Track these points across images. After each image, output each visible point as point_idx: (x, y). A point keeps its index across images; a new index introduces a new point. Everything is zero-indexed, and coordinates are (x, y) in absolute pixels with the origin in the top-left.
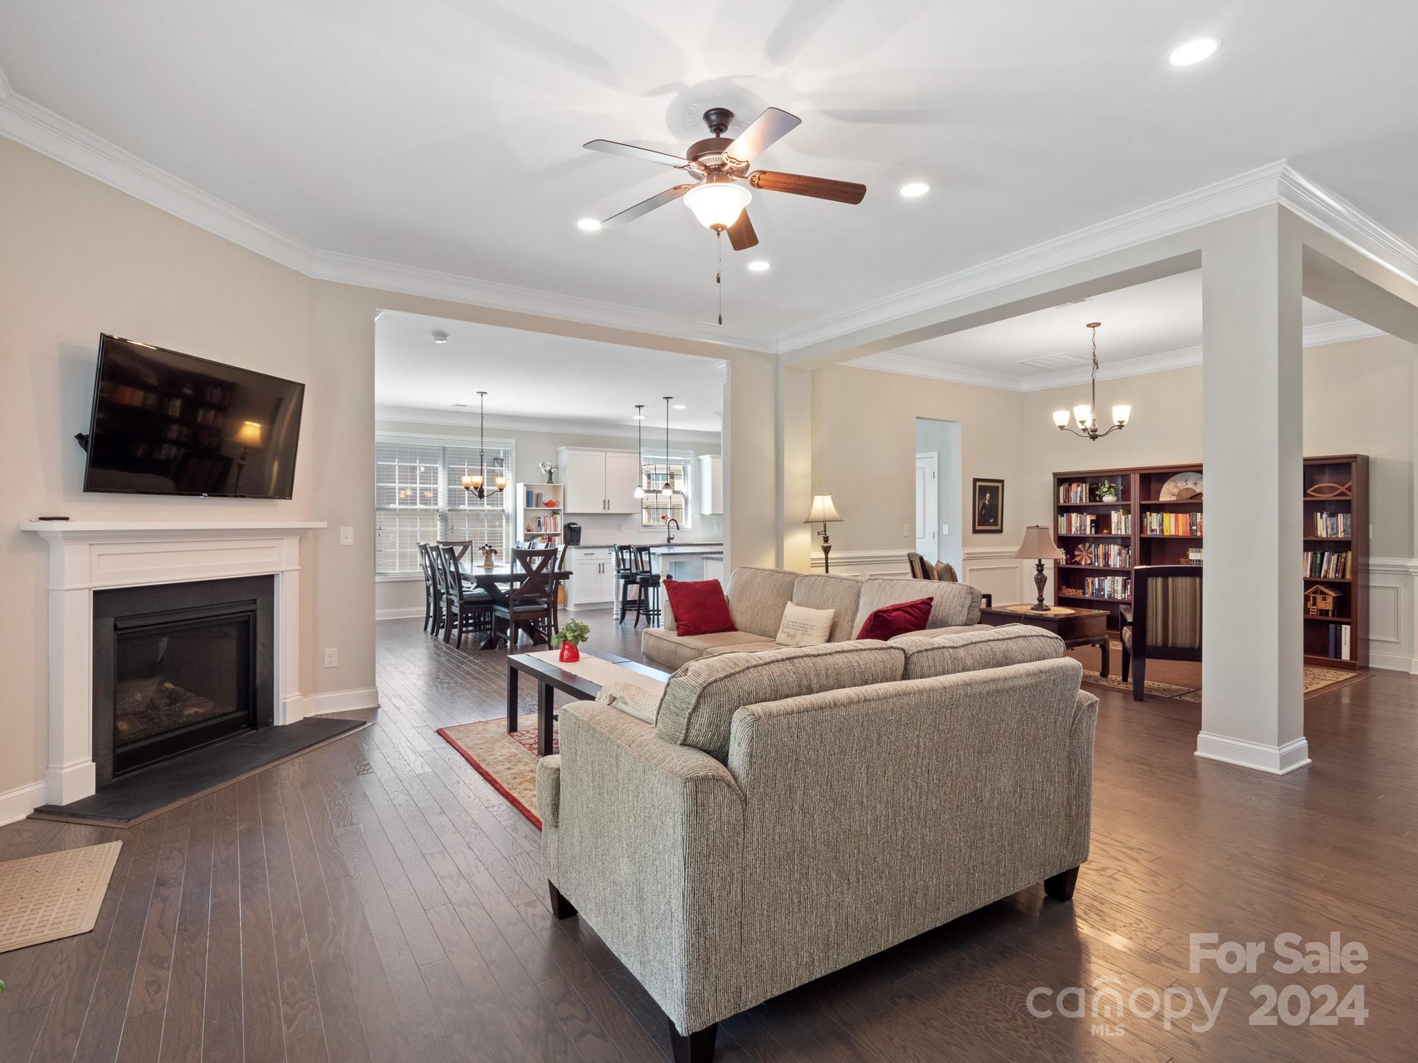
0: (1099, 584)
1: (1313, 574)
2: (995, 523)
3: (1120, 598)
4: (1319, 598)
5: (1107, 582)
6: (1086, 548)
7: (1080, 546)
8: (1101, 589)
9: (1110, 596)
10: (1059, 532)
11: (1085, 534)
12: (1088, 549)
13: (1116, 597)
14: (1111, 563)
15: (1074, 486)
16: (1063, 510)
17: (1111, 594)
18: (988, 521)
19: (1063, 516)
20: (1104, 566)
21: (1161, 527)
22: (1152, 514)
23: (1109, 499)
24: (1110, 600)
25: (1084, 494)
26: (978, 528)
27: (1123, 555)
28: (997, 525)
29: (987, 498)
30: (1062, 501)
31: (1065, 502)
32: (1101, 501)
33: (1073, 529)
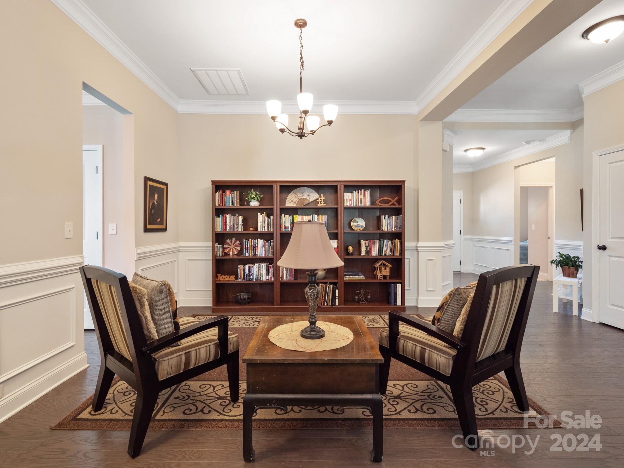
0: (249, 270)
1: (379, 254)
2: (161, 223)
3: (265, 280)
4: (383, 268)
5: (255, 269)
6: (233, 242)
7: (228, 241)
8: (251, 274)
9: (257, 279)
10: (216, 230)
11: (237, 231)
12: (234, 243)
13: (262, 279)
14: (258, 253)
15: (227, 192)
16: (219, 211)
17: (258, 278)
18: (156, 221)
19: (219, 217)
20: (253, 256)
21: (292, 225)
22: (286, 216)
23: (254, 204)
24: (257, 282)
25: (235, 199)
26: (149, 227)
27: (267, 247)
28: (162, 224)
29: (156, 198)
30: (217, 205)
31: (219, 205)
32: (248, 205)
33: (228, 228)
